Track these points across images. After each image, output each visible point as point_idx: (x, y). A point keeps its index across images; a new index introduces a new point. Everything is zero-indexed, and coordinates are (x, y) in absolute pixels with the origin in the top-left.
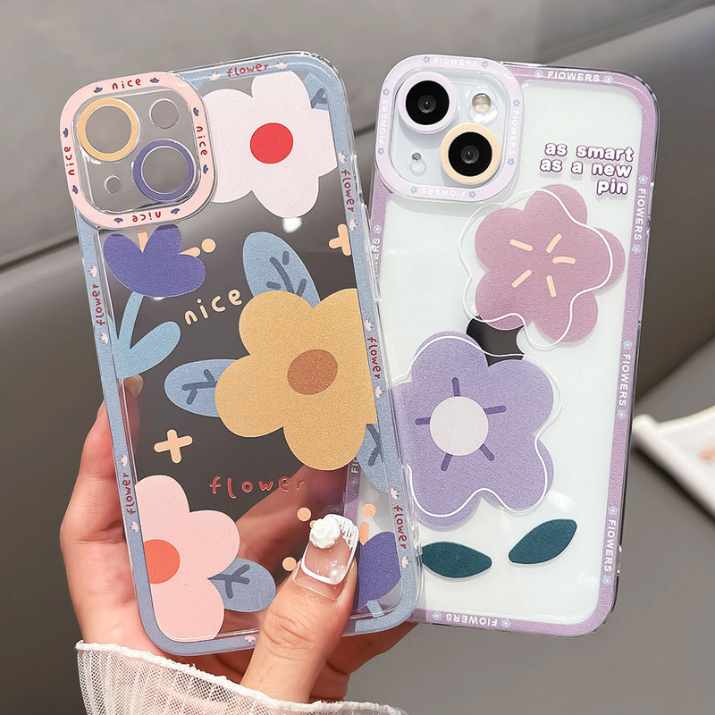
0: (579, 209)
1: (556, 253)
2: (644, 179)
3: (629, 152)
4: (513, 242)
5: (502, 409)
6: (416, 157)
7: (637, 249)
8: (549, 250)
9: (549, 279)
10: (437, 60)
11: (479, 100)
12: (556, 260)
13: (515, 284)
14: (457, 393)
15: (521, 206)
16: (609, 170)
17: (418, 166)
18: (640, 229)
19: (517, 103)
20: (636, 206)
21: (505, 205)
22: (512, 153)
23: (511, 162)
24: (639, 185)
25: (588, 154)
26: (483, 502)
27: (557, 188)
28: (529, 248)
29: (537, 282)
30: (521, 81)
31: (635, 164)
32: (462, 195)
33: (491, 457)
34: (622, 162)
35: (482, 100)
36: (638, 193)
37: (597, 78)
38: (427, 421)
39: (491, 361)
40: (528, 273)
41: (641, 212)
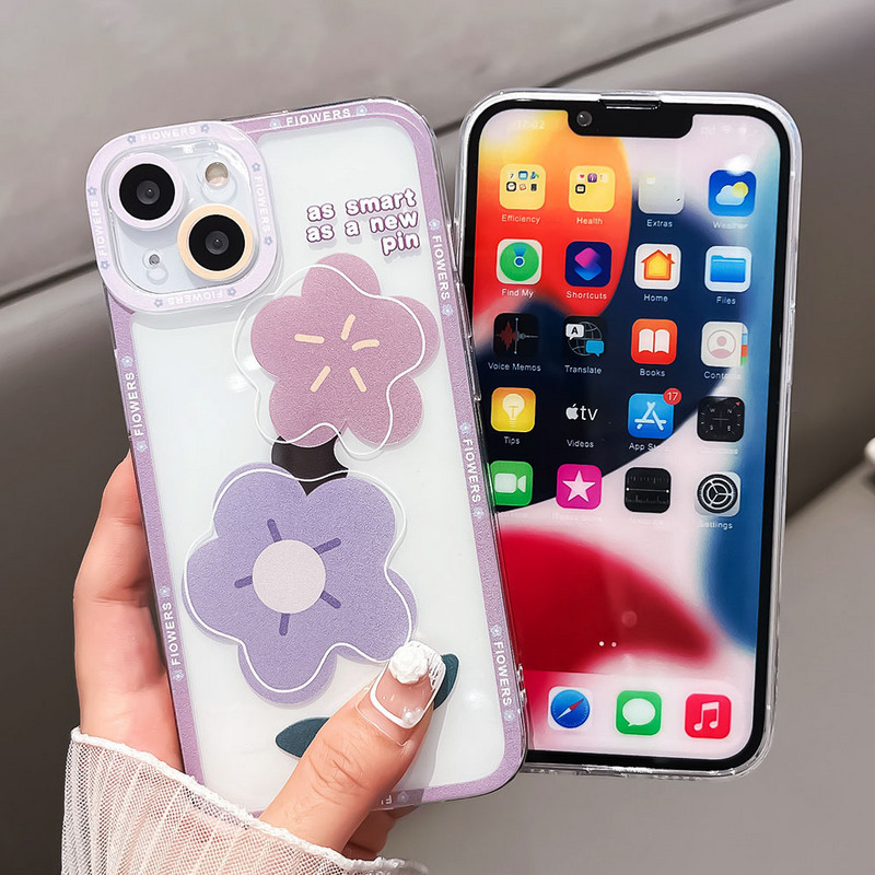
0: (367, 277)
1: (354, 337)
2: (435, 224)
3: (409, 195)
4: (299, 338)
5: (336, 543)
6: (154, 260)
7: (448, 311)
8: (345, 336)
9: (353, 371)
10: (143, 137)
11: (214, 171)
12: (355, 347)
13: (314, 388)
14: (277, 538)
15: (297, 291)
16: (391, 222)
17: (156, 272)
18: (445, 286)
19: (256, 168)
20: (435, 259)
21: (277, 294)
22: (267, 229)
23: (269, 241)
24: (431, 233)
25: (361, 209)
26: (341, 661)
27: (335, 260)
28: (320, 340)
29: (340, 379)
30: (255, 138)
31: (420, 208)
32: (221, 294)
33: (336, 604)
34: (405, 209)
35: (215, 171)
36: (432, 243)
37: (347, 113)
38: (248, 581)
39: (308, 488)
40: (326, 370)
41: (441, 265)
